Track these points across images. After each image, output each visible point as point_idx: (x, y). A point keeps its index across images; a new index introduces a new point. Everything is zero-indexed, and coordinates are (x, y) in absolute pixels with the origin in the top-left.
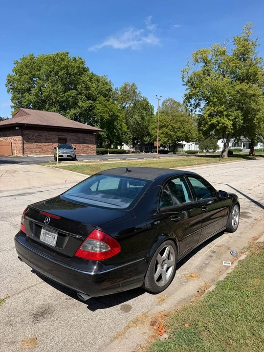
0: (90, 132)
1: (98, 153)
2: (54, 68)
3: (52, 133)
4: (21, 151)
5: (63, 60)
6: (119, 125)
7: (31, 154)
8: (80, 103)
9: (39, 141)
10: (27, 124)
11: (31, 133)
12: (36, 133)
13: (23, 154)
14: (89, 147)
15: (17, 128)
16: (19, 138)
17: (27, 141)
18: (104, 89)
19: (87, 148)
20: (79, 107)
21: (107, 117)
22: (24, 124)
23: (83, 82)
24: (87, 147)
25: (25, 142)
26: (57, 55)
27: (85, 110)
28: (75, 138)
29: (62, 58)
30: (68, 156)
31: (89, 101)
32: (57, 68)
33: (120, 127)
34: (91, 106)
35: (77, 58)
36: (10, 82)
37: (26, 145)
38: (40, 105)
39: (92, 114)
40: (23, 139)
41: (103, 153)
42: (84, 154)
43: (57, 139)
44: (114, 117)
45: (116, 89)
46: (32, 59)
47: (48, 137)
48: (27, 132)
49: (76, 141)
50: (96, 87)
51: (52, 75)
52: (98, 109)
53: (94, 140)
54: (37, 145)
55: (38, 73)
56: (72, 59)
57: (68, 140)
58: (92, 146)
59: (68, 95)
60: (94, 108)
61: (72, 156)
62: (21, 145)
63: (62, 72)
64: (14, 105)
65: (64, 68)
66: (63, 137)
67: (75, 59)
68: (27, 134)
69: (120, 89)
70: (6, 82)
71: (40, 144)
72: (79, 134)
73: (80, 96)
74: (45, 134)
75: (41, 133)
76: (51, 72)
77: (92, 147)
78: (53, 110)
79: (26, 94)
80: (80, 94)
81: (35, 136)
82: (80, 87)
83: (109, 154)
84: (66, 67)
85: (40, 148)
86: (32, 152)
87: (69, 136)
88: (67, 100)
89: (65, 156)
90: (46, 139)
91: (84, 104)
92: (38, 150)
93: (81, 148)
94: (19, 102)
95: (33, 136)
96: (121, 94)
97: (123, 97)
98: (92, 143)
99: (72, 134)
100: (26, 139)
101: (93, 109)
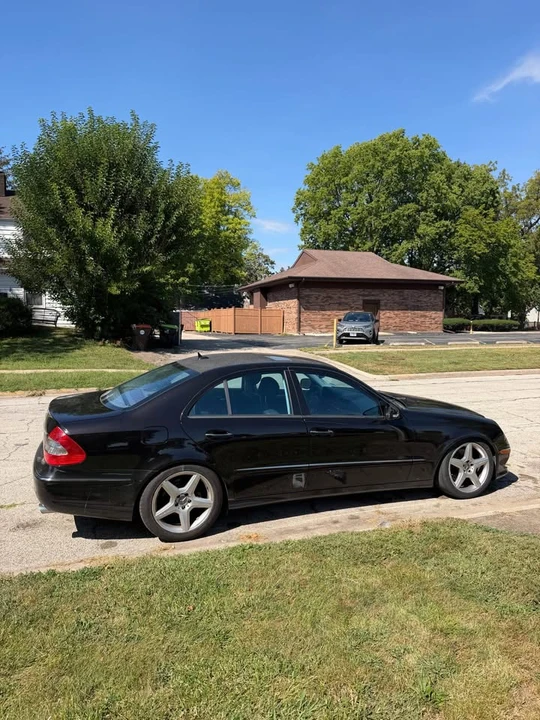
0: (432, 285)
1: (448, 329)
2: (373, 166)
3: (351, 291)
4: (296, 326)
5: (393, 146)
6: (511, 265)
7: (310, 331)
8: (422, 229)
9: (326, 307)
10: (306, 278)
11: (313, 293)
12: (323, 293)
13: (299, 330)
14: (426, 316)
15: (291, 286)
16: (294, 303)
17: (307, 309)
18: (477, 192)
19: (422, 319)
20: (419, 236)
21: (480, 248)
22: (302, 278)
23: (432, 186)
24: (422, 316)
25: (302, 310)
26: (382, 139)
27: (433, 240)
28: (397, 299)
29: (391, 145)
30: (358, 335)
31: (443, 222)
32: (379, 164)
33: (513, 269)
34: (446, 231)
35: (421, 138)
36: (300, 203)
37: (305, 315)
38: (346, 240)
39: (447, 248)
40: (300, 304)
41: (458, 329)
42: (414, 330)
43: (361, 302)
44: (500, 250)
45: (514, 188)
46: (336, 155)
47: (343, 300)
48: (306, 292)
49: (400, 304)
50: (459, 193)
51: (370, 179)
52: (461, 236)
53: (440, 299)
54: (323, 315)
55: (344, 180)
56: (411, 142)
57: (382, 303)
58: (433, 314)
59: (398, 215)
60: (452, 234)
61: (368, 335)
62: (296, 316)
63: (389, 172)
64: (303, 243)
65: (394, 163)
66: (373, 298)
67: (417, 141)
68: (308, 296)
69: (526, 186)
70: (293, 204)
71: (328, 313)
72: (406, 292)
73: (423, 213)
74: (337, 294)
75: (330, 292)
76: (368, 175)
77: (434, 316)
78: (366, 247)
79: (322, 222)
80: (425, 209)
81: (321, 298)
82: (425, 195)
83: (471, 332)
84: (399, 160)
85: (329, 320)
86: (313, 327)
87: (384, 296)
88: (396, 225)
89: (353, 334)
90: (340, 304)
91: (428, 229)
92: (324, 324)
93: (409, 319)
94: (311, 238)
95: (317, 299)
96: (528, 198)
97: (530, 204)
98: (434, 308)
99: (392, 292)
100: (305, 305)
101: (449, 237)
